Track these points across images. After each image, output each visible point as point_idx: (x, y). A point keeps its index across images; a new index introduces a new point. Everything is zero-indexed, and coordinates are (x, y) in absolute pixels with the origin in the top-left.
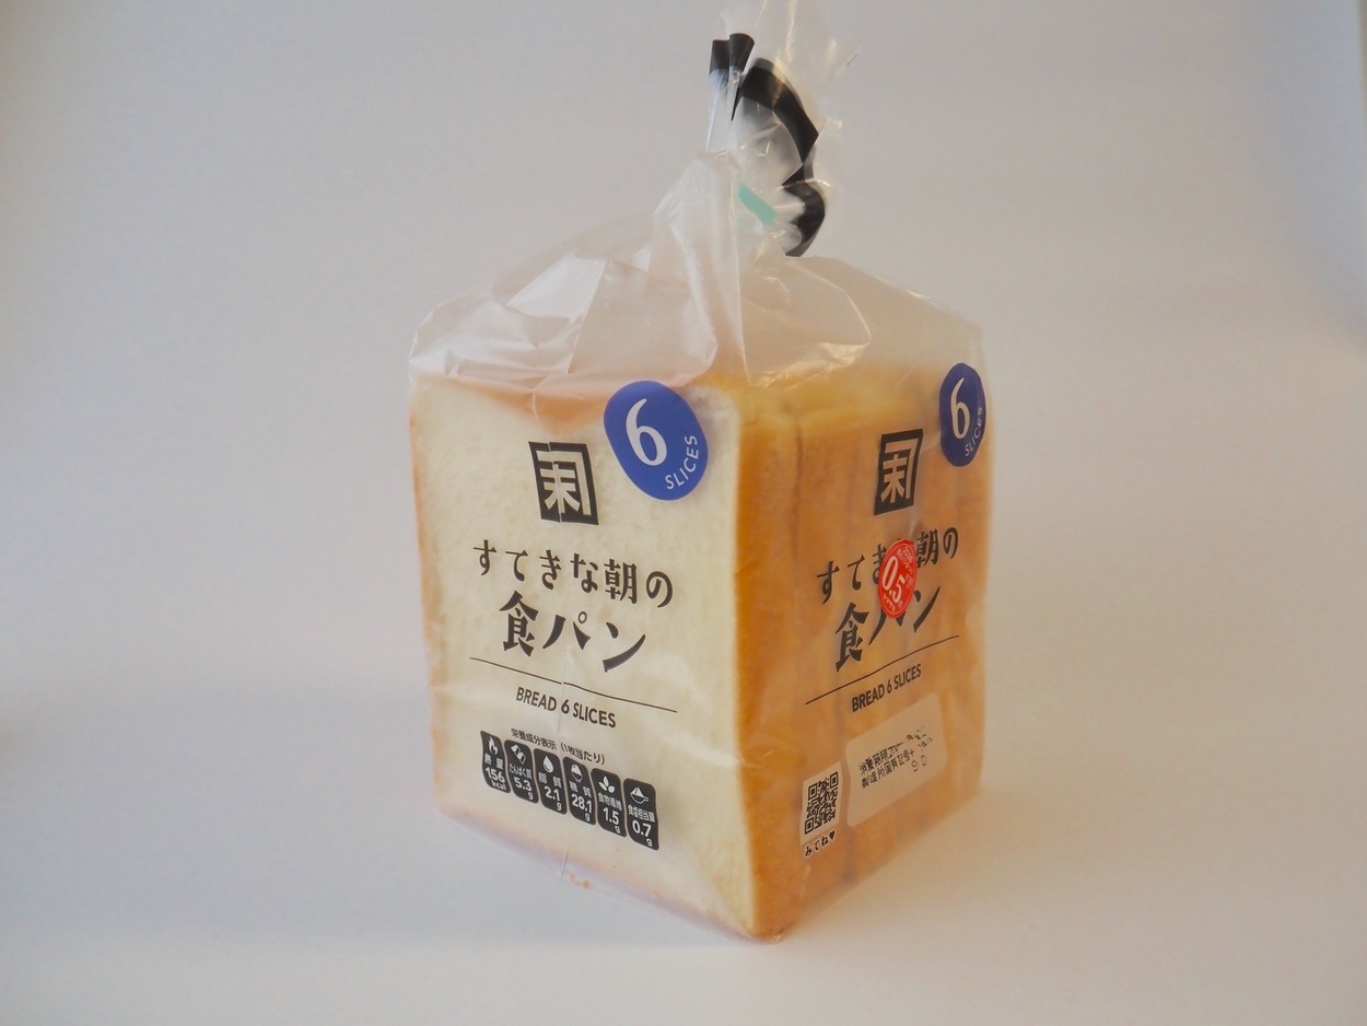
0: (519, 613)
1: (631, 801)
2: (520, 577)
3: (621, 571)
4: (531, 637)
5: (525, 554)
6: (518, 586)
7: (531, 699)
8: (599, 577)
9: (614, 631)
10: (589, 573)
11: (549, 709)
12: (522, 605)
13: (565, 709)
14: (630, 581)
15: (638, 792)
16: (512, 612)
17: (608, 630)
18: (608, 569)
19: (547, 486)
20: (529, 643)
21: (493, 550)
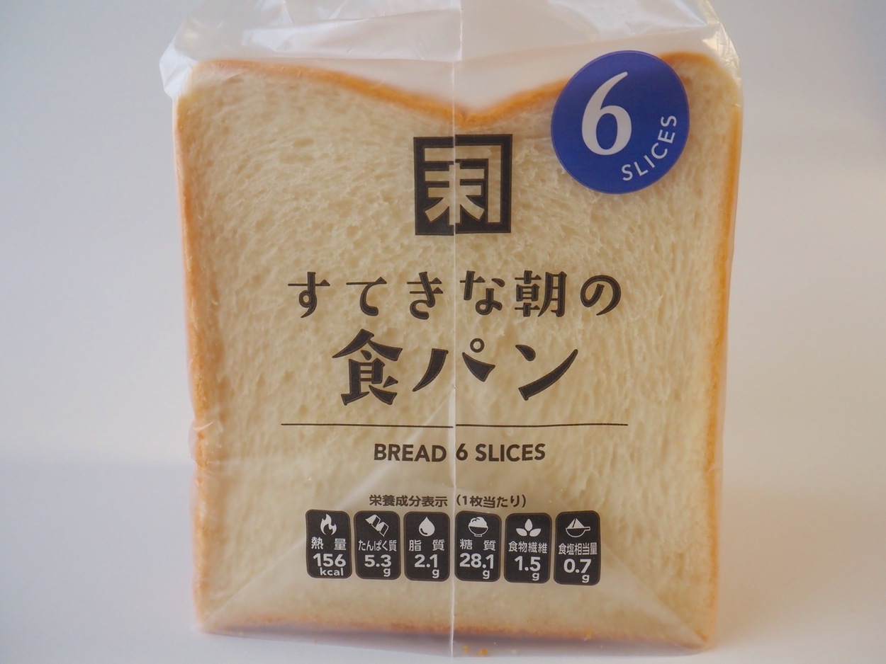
0: (368, 355)
1: (563, 538)
2: (371, 311)
3: (542, 284)
4: (391, 381)
5: (381, 281)
6: (365, 322)
7: (400, 455)
8: (506, 295)
9: (529, 353)
10: (490, 292)
11: (434, 460)
12: (375, 346)
13: (462, 455)
14: (555, 294)
15: (577, 525)
16: (357, 356)
17: (519, 354)
18: (521, 283)
19: (433, 193)
20: (390, 389)
21: (325, 283)
